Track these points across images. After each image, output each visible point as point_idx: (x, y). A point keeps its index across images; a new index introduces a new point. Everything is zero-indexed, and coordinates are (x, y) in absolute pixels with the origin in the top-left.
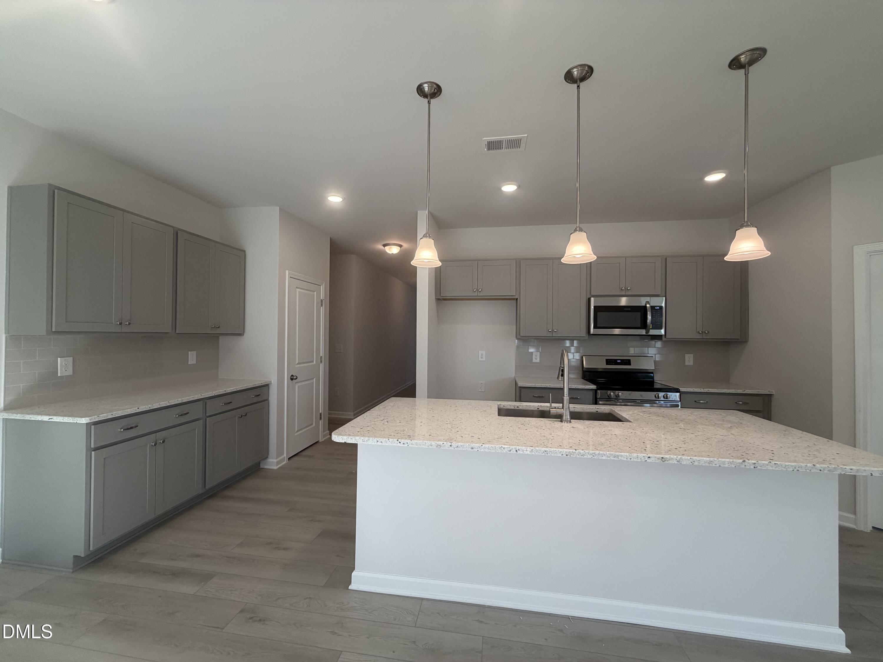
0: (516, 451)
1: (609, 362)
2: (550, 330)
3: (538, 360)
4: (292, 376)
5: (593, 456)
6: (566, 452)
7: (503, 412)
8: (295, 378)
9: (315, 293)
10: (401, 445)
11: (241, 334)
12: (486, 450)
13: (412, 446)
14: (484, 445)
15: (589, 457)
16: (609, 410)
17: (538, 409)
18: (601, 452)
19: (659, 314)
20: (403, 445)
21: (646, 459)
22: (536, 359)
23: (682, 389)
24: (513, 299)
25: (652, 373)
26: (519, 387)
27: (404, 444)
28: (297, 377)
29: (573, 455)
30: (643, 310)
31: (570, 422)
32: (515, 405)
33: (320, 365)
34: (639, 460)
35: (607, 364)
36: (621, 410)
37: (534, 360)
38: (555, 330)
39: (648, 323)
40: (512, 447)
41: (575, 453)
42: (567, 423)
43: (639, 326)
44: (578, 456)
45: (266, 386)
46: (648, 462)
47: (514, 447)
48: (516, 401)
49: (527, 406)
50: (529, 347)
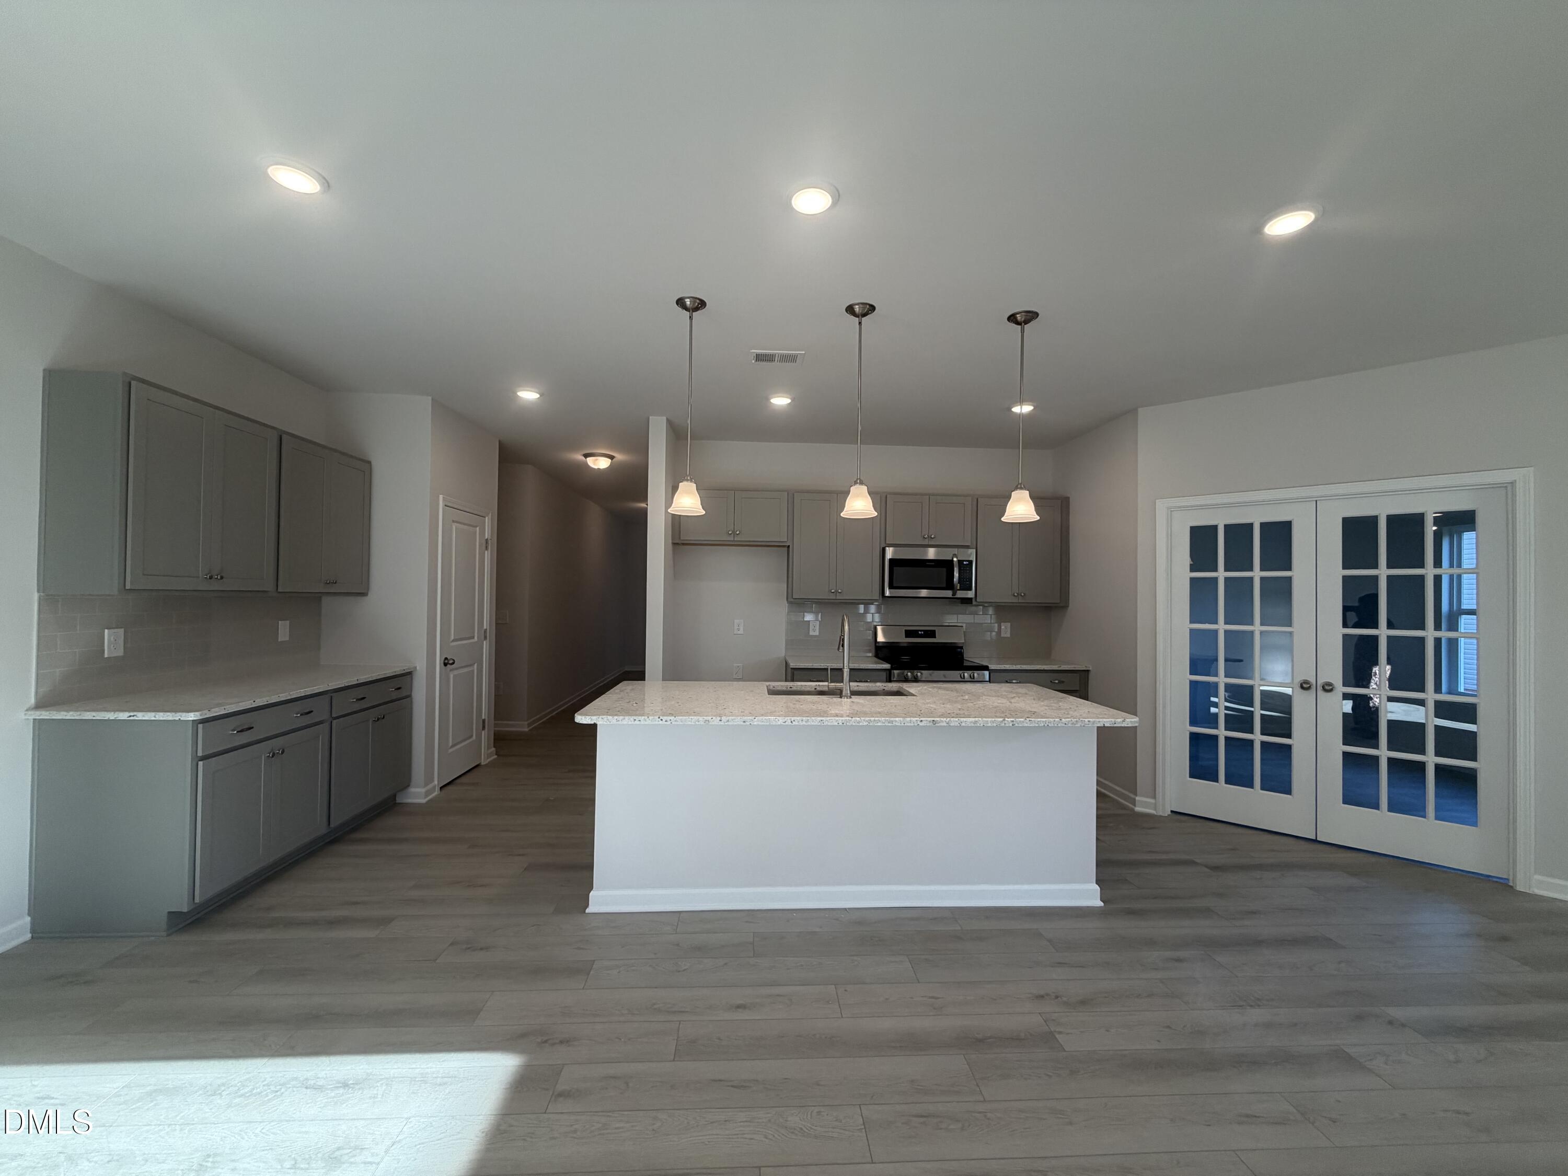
0: (791, 722)
1: (909, 634)
2: (833, 591)
3: (817, 633)
4: (446, 659)
5: (869, 723)
6: (842, 720)
7: (772, 692)
8: (451, 662)
9: (478, 528)
10: (663, 722)
11: (364, 594)
12: (760, 723)
13: (676, 723)
14: (757, 718)
15: (865, 724)
16: (897, 688)
17: (815, 689)
18: (876, 719)
19: (968, 571)
20: (666, 723)
21: (919, 723)
22: (815, 631)
23: (992, 667)
24: (784, 546)
25: (962, 648)
26: (792, 668)
27: (666, 721)
28: (454, 660)
29: (849, 722)
30: (948, 564)
31: (851, 698)
32: (787, 685)
33: (483, 643)
34: (912, 724)
35: (907, 636)
36: (909, 687)
37: (811, 633)
38: (839, 591)
39: (955, 582)
40: (787, 718)
41: (851, 720)
42: (847, 698)
43: (944, 585)
44: (854, 724)
45: (408, 675)
46: (921, 726)
47: (789, 718)
48: (786, 681)
49: (802, 686)
50: (805, 613)
